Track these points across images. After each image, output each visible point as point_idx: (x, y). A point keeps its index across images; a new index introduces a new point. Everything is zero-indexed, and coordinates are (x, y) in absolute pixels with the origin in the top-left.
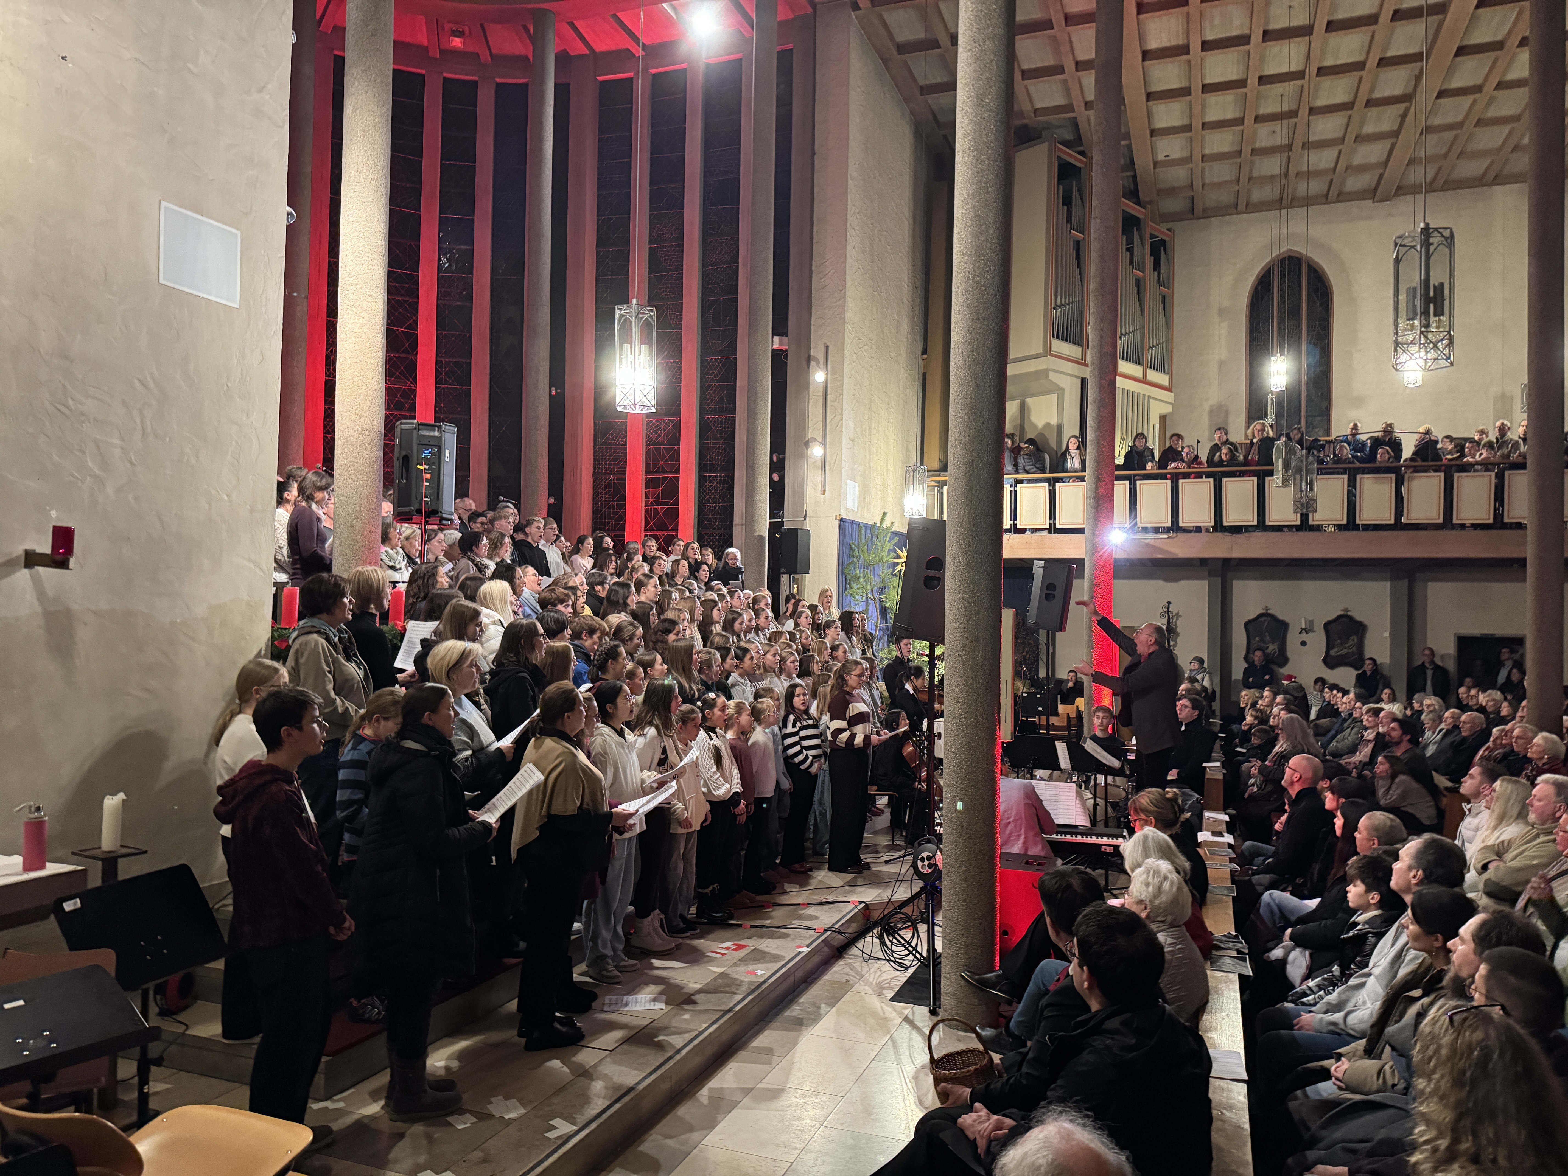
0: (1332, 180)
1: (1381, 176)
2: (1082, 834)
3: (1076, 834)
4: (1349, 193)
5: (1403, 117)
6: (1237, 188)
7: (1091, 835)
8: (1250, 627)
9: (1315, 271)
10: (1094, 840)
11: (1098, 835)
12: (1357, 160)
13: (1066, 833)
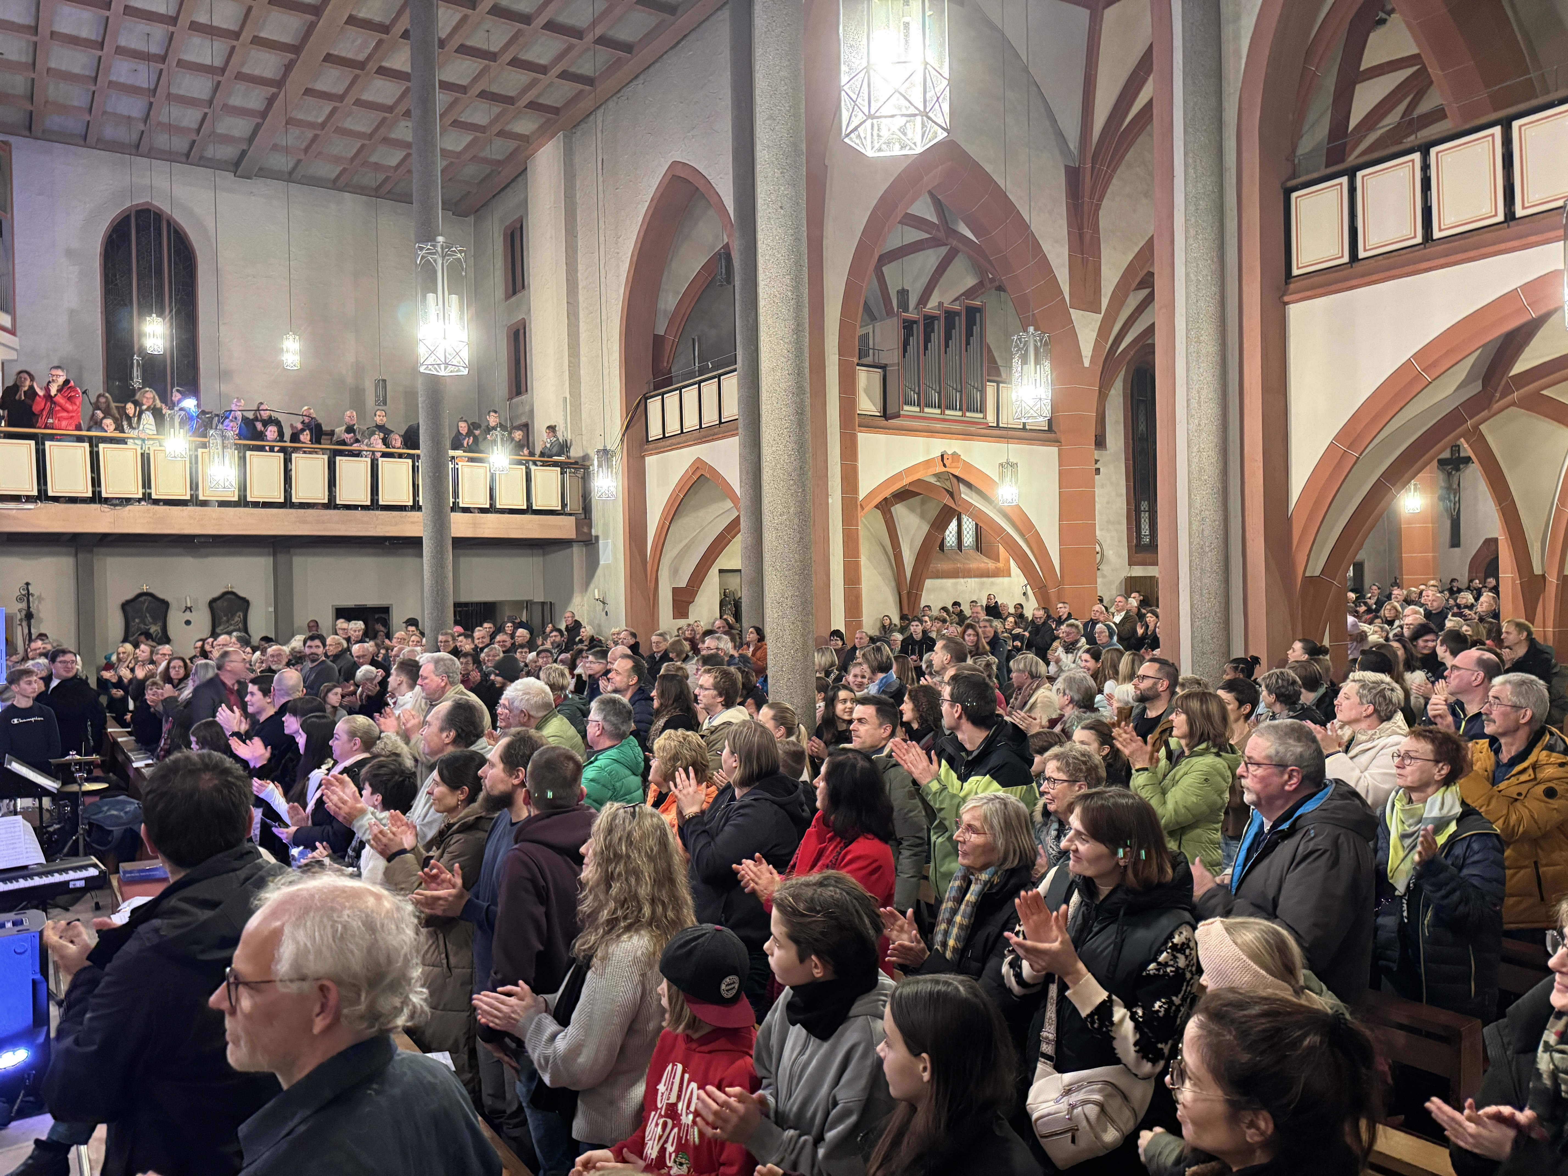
0: (194, 142)
1: (244, 153)
2: (40, 875)
3: (31, 876)
4: (210, 160)
5: (271, 101)
6: (87, 118)
7: (50, 873)
8: (128, 608)
9: (176, 232)
10: (57, 878)
11: (60, 871)
12: (221, 129)
13: (16, 879)
